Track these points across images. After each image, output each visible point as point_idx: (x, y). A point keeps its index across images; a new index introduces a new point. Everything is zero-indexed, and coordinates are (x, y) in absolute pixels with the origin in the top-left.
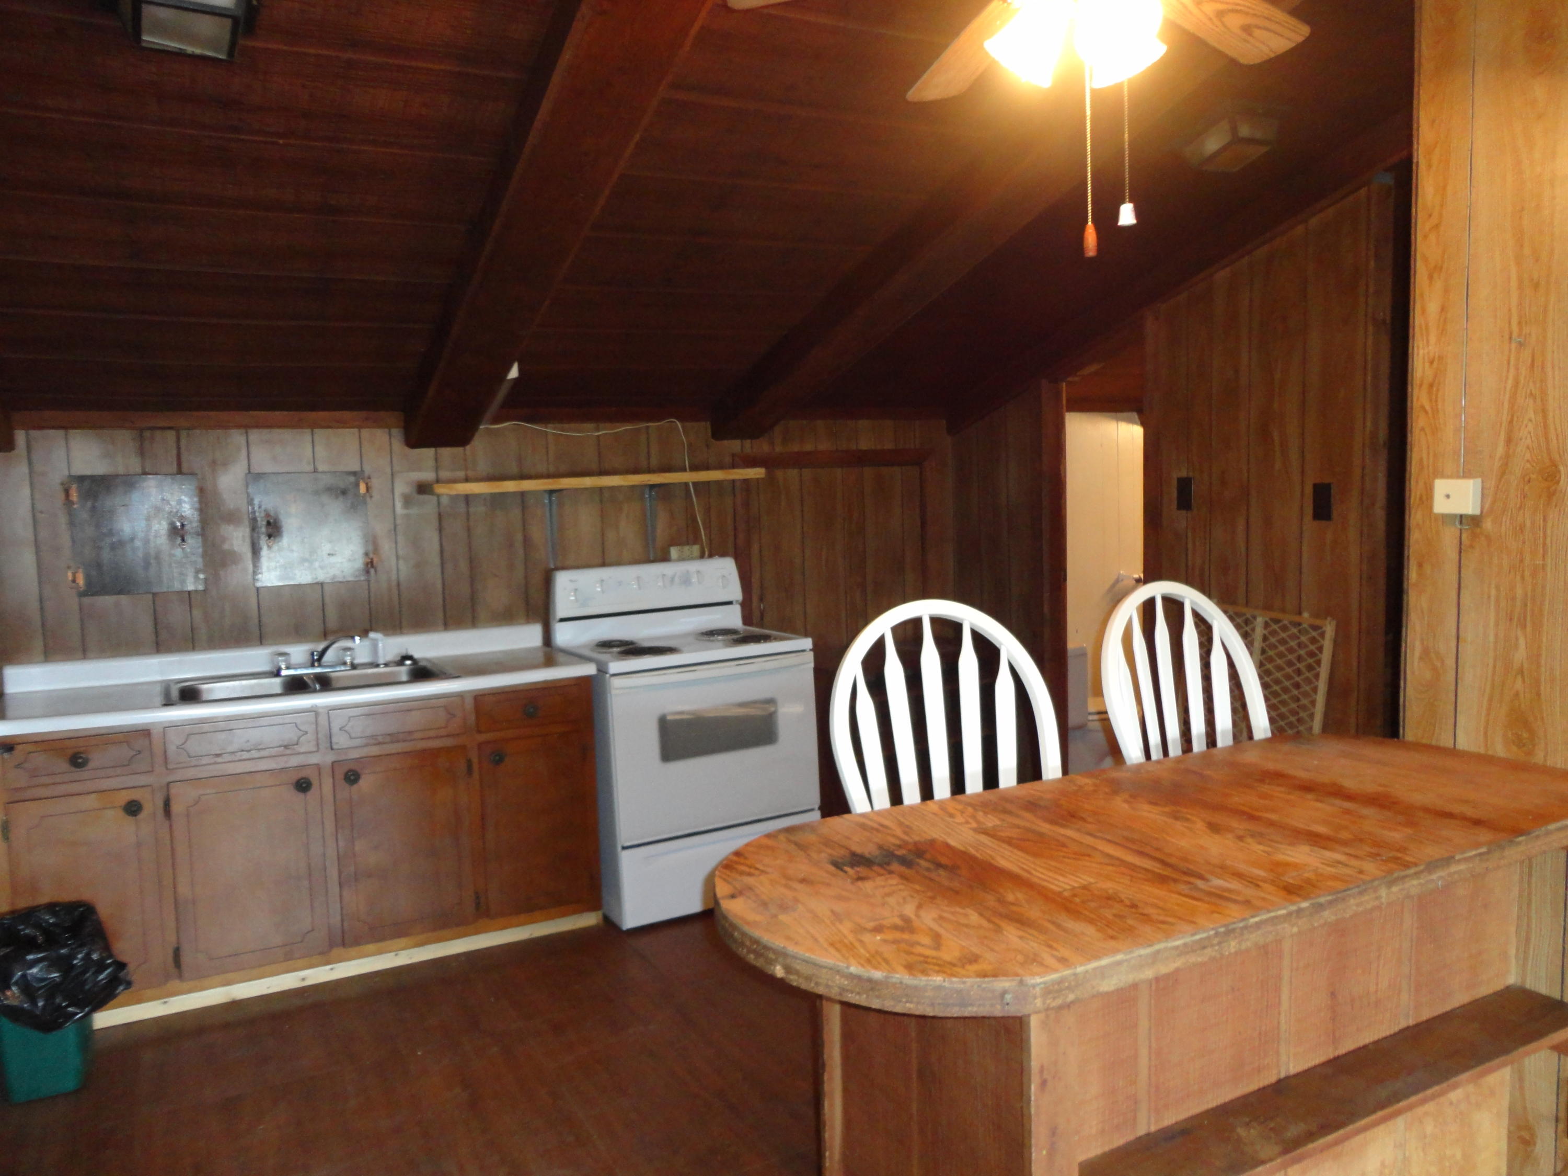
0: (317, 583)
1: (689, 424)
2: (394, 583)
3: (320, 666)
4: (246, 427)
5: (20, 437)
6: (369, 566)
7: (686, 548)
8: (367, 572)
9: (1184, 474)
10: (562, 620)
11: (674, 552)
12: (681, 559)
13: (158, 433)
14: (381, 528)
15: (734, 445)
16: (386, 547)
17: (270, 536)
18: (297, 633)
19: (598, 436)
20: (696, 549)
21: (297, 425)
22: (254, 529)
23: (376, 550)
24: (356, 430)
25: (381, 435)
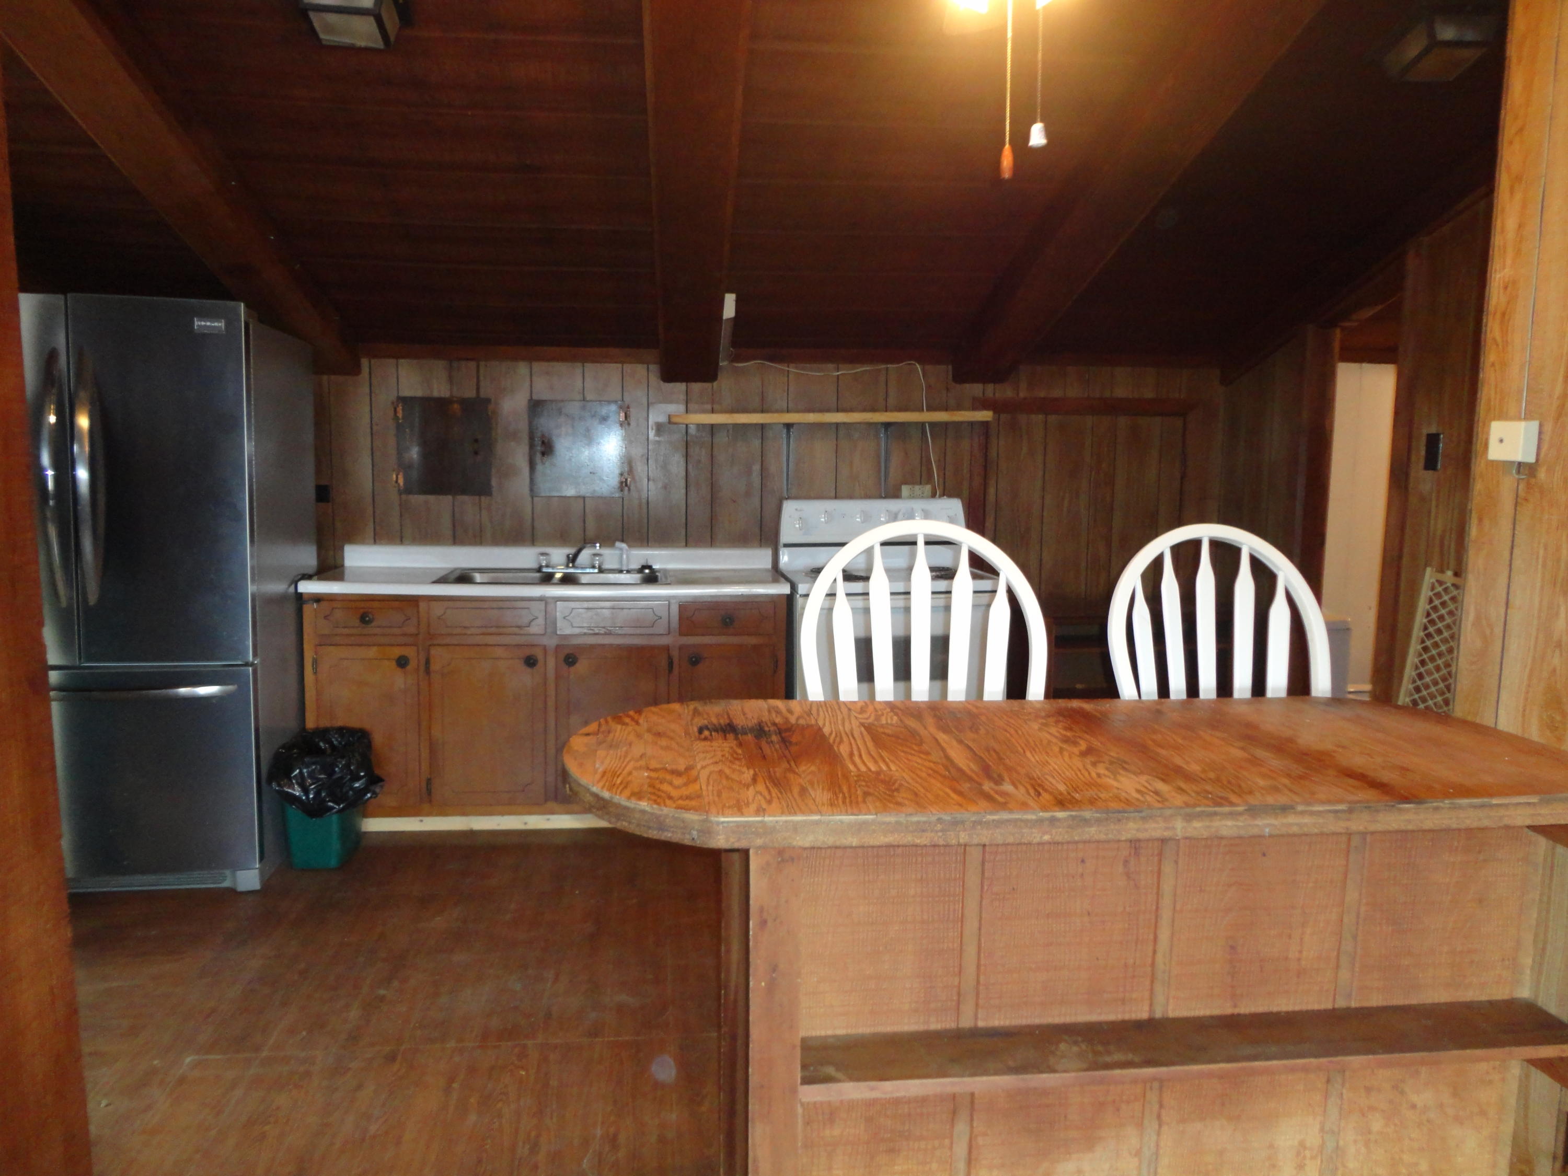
0: (579, 497)
1: (929, 367)
2: (644, 501)
3: (574, 567)
4: (531, 359)
5: (365, 362)
6: (624, 484)
7: (917, 487)
8: (621, 489)
9: (1433, 430)
10: (786, 545)
11: (905, 490)
12: (912, 497)
13: (463, 363)
14: (638, 451)
15: (976, 389)
16: (640, 468)
17: (543, 454)
18: (561, 537)
19: (838, 376)
20: (928, 488)
21: (573, 359)
22: (532, 446)
23: (631, 471)
24: (620, 365)
25: (640, 369)
